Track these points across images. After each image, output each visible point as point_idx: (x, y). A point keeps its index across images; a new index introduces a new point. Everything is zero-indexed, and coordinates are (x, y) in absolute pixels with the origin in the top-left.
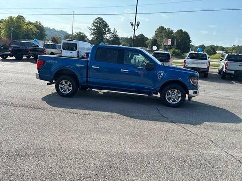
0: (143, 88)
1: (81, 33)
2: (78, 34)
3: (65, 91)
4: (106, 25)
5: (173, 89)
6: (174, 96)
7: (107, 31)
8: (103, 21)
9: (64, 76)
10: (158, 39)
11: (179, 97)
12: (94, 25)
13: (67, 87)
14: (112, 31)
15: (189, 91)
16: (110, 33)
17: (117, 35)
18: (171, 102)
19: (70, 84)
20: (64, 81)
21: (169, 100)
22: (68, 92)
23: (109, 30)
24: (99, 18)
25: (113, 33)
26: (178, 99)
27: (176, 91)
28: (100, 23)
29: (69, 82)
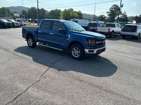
0: (60, 45)
1: (103, 15)
2: (101, 16)
3: (30, 44)
4: (119, 9)
5: (75, 47)
6: (76, 52)
12: (111, 10)
14: (123, 13)
16: (121, 14)
23: (121, 12)
24: (114, 5)
28: (115, 8)
29: (32, 40)
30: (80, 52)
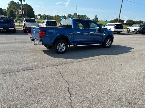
3: (61, 50)
5: (108, 39)
6: (108, 43)
13: (61, 47)
20: (60, 44)
21: (107, 45)
22: (63, 50)
29: (63, 44)
30: (110, 42)
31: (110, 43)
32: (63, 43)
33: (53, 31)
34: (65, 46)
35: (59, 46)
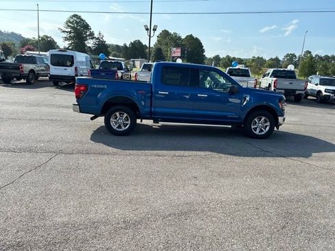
0: (225, 117)
1: (47, 37)
2: (43, 39)
3: (119, 127)
4: (87, 27)
5: (259, 116)
6: (260, 125)
7: (89, 35)
8: (82, 20)
9: (118, 107)
10: (163, 47)
11: (266, 126)
12: (69, 26)
14: (96, 35)
15: (279, 118)
16: (93, 38)
17: (105, 42)
18: (257, 132)
19: (127, 117)
20: (118, 114)
21: (256, 131)
22: (124, 128)
23: (92, 34)
24: (75, 16)
25: (98, 39)
26: (265, 128)
27: (263, 119)
28: (77, 23)
29: (125, 115)
30: (268, 124)
31: (268, 128)
32: (126, 113)
33: (101, 87)
34: (129, 121)
35: (116, 118)
